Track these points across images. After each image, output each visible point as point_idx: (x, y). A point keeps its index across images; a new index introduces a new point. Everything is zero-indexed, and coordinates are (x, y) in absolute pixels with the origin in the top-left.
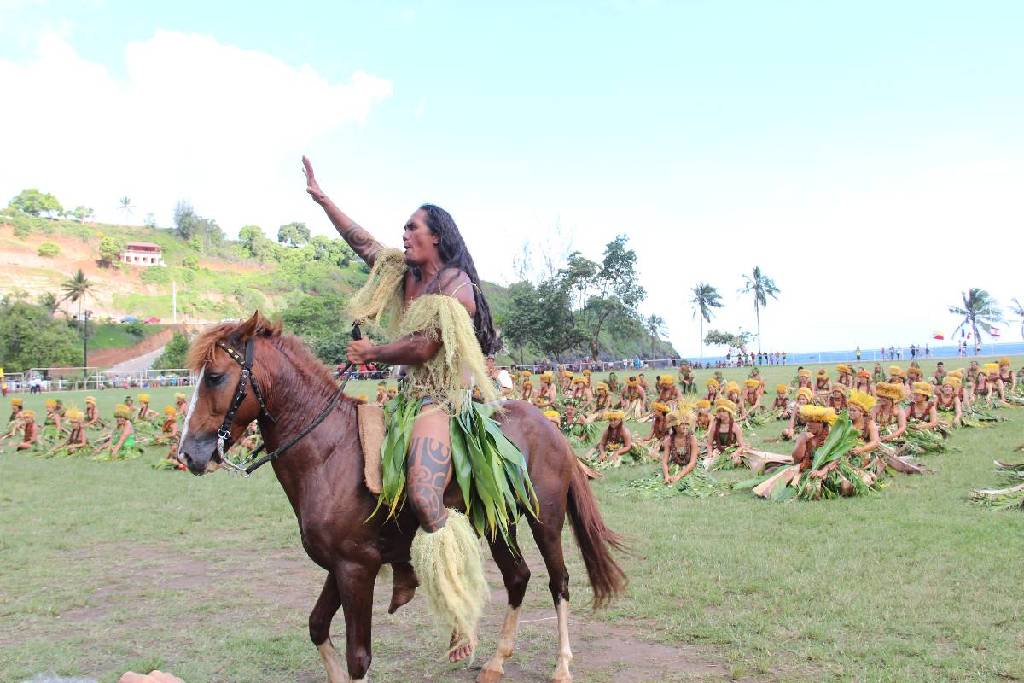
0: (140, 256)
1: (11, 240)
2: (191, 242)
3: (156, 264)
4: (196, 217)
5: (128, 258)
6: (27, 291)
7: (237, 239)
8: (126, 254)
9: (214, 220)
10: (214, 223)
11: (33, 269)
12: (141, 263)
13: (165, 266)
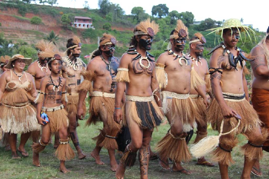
0: (82, 24)
1: (16, 16)
2: (107, 16)
3: (90, 27)
4: (109, 3)
5: (75, 25)
6: (26, 42)
7: (130, 14)
8: (75, 23)
9: (118, 5)
10: (119, 6)
11: (29, 31)
12: (82, 27)
13: (94, 29)
